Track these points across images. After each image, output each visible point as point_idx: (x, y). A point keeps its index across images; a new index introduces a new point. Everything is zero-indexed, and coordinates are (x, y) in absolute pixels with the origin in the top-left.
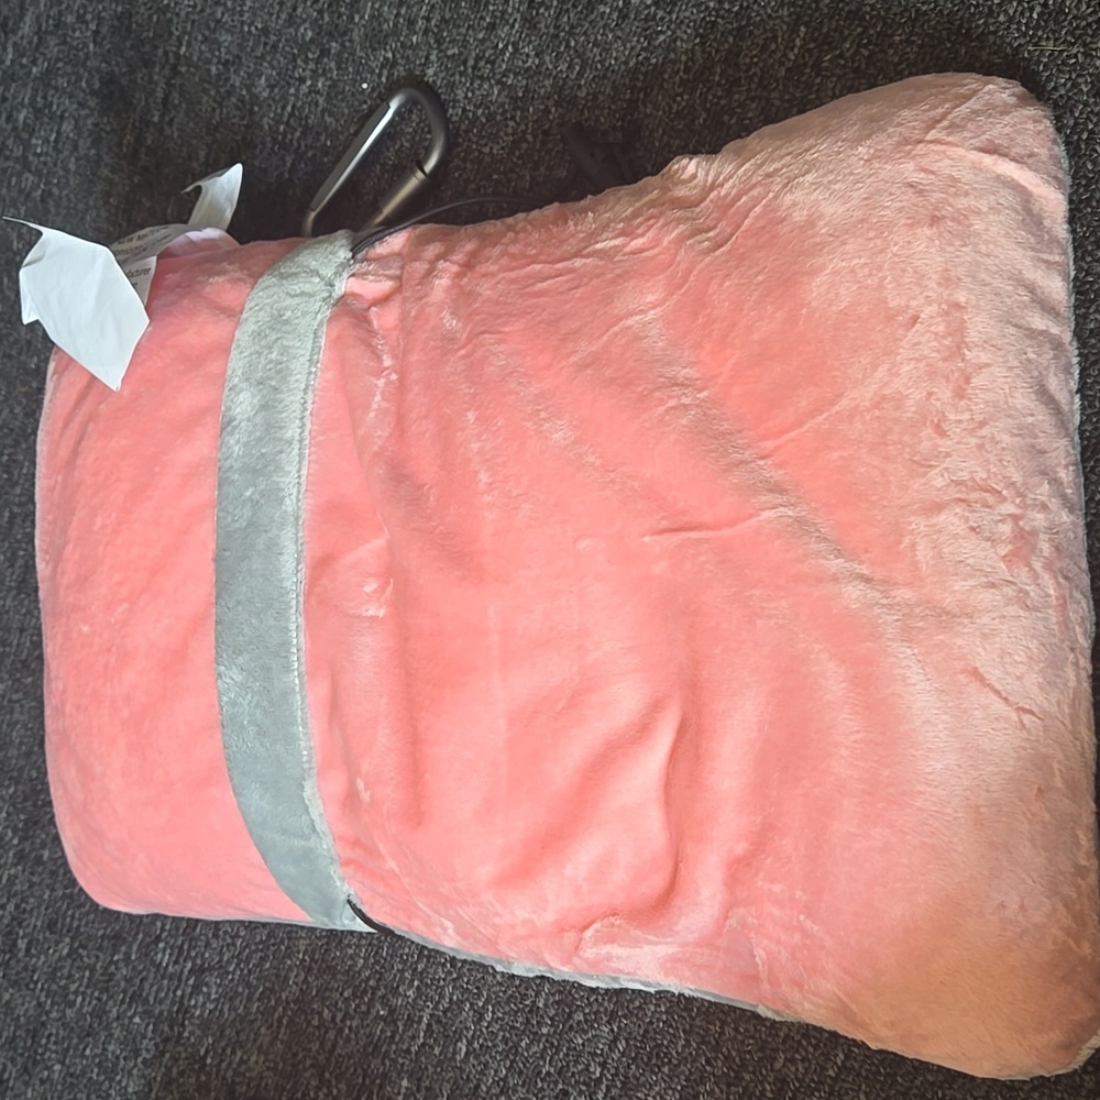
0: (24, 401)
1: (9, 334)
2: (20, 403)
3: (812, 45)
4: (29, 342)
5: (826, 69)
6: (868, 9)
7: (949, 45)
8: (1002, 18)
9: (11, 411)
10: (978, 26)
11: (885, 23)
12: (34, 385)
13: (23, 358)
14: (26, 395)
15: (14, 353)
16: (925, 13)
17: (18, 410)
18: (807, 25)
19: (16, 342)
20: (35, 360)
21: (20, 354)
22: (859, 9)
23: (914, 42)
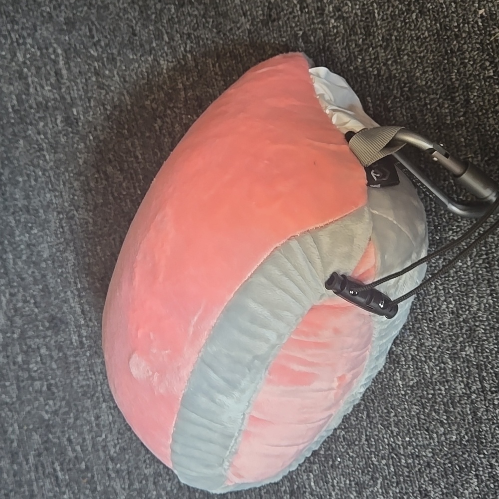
0: (88, 486)
1: (65, 459)
2: (86, 488)
3: (378, 102)
4: (76, 457)
5: (392, 107)
6: (395, 71)
7: (446, 61)
8: (464, 35)
9: (85, 494)
10: (455, 45)
11: (407, 72)
12: (89, 475)
13: (77, 466)
14: (88, 482)
15: (71, 466)
16: (424, 57)
17: (87, 492)
18: (369, 96)
19: (70, 461)
20: (84, 463)
21: (74, 465)
22: (390, 75)
23: (427, 71)
